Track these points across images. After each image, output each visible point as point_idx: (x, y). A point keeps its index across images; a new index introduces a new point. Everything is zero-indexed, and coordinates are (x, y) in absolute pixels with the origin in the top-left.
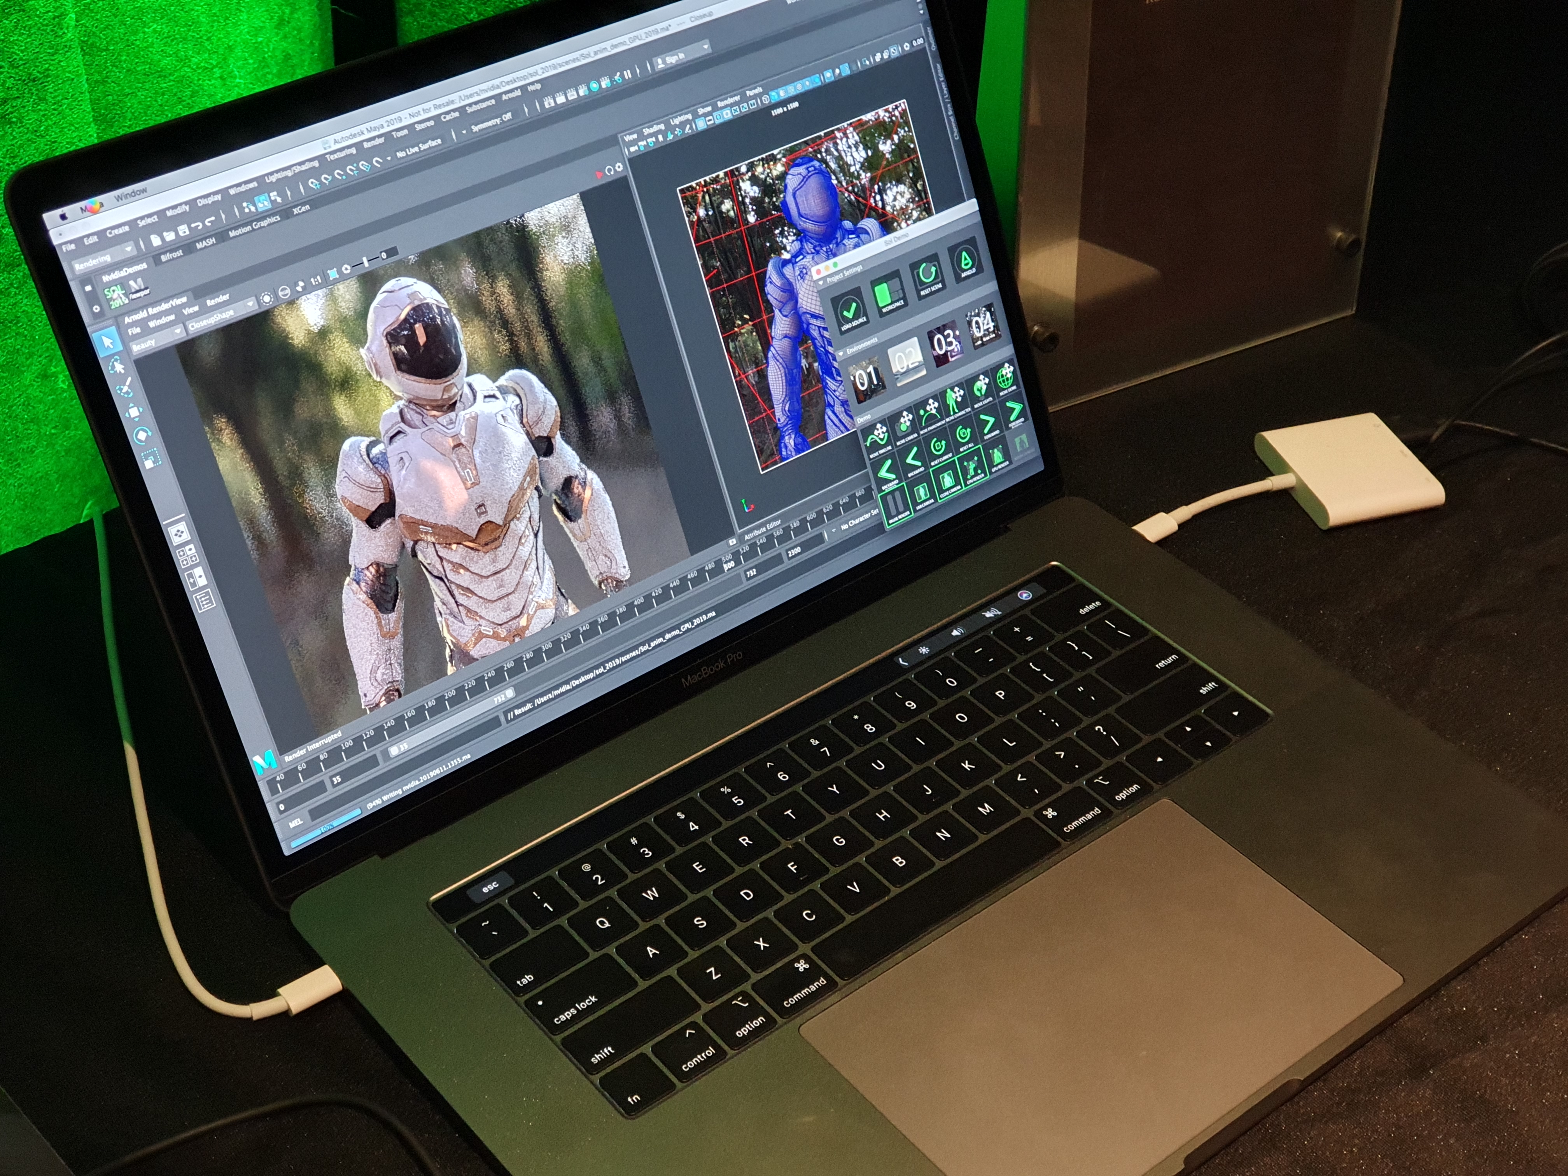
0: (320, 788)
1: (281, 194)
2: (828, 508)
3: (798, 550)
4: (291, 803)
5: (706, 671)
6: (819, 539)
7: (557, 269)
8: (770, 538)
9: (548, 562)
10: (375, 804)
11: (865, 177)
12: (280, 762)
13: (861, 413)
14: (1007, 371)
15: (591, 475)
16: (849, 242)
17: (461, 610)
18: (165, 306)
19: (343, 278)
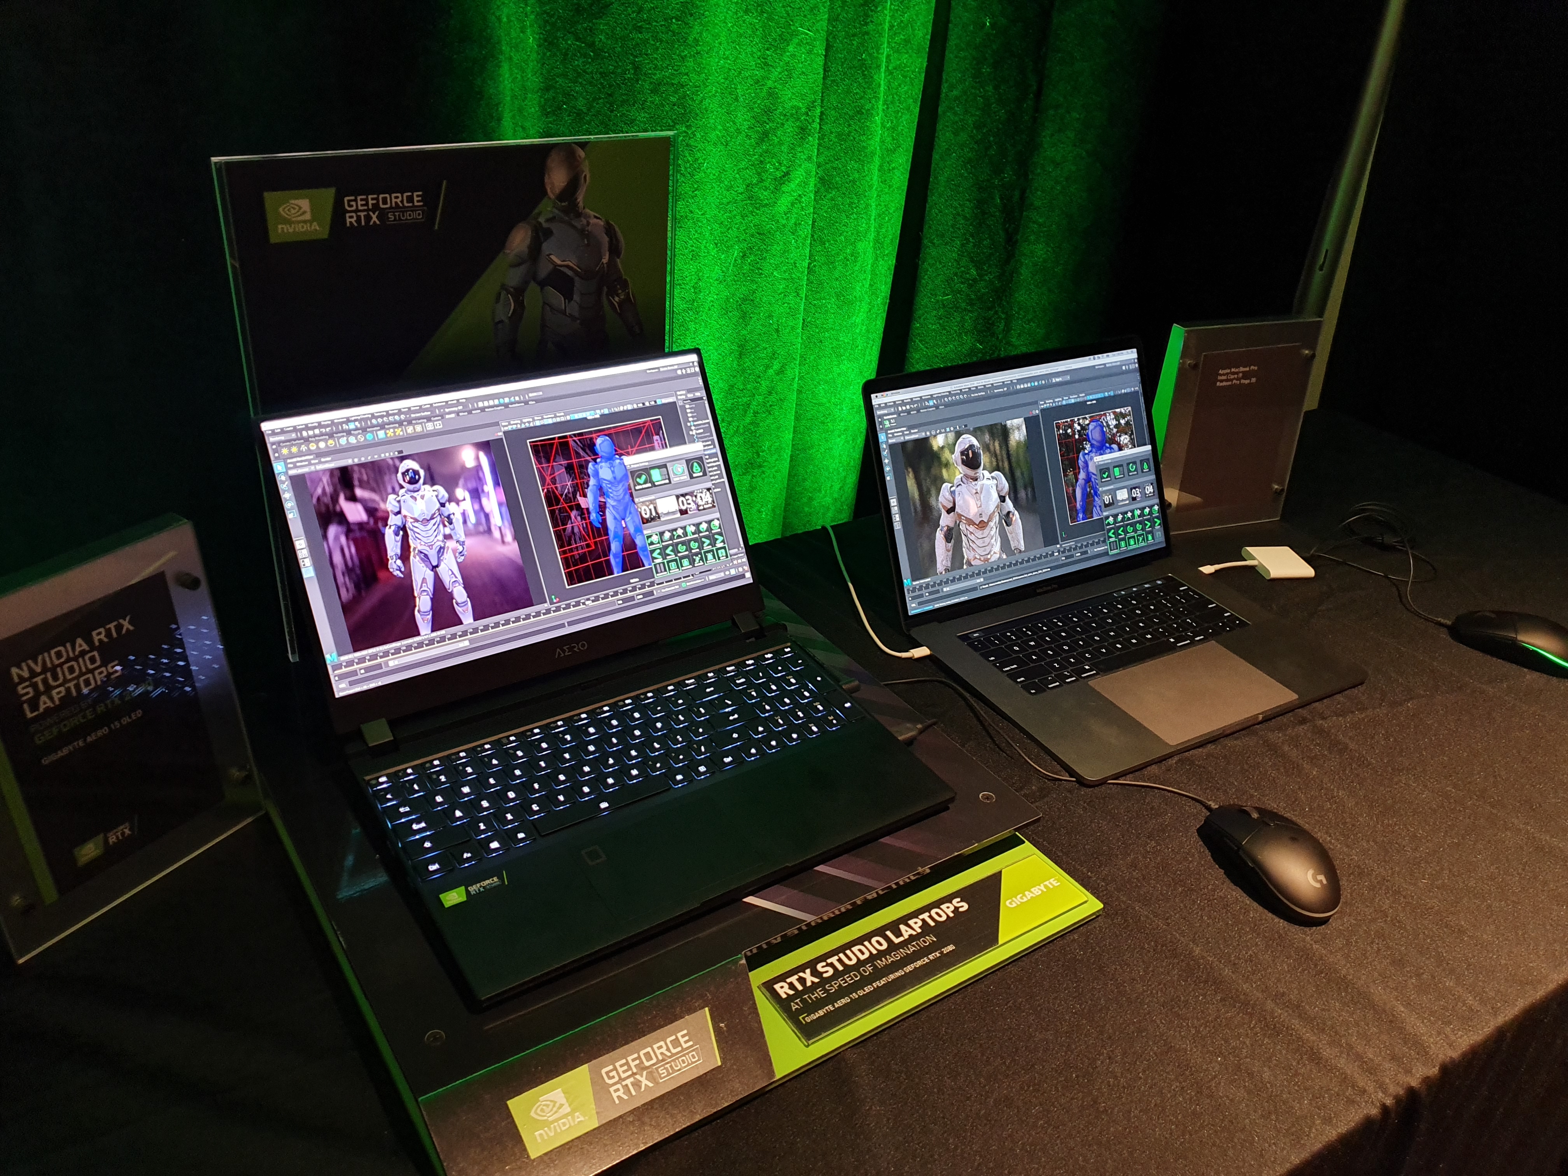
0: (921, 596)
1: (937, 401)
2: (1091, 542)
3: (1079, 554)
4: (914, 598)
5: (1045, 589)
6: (1086, 552)
7: (1014, 441)
8: (1071, 548)
9: (999, 539)
10: (937, 606)
11: (1115, 430)
12: (912, 584)
13: (1105, 511)
14: (1156, 508)
15: (1016, 513)
16: (1108, 450)
17: (970, 548)
18: (899, 430)
19: (951, 431)
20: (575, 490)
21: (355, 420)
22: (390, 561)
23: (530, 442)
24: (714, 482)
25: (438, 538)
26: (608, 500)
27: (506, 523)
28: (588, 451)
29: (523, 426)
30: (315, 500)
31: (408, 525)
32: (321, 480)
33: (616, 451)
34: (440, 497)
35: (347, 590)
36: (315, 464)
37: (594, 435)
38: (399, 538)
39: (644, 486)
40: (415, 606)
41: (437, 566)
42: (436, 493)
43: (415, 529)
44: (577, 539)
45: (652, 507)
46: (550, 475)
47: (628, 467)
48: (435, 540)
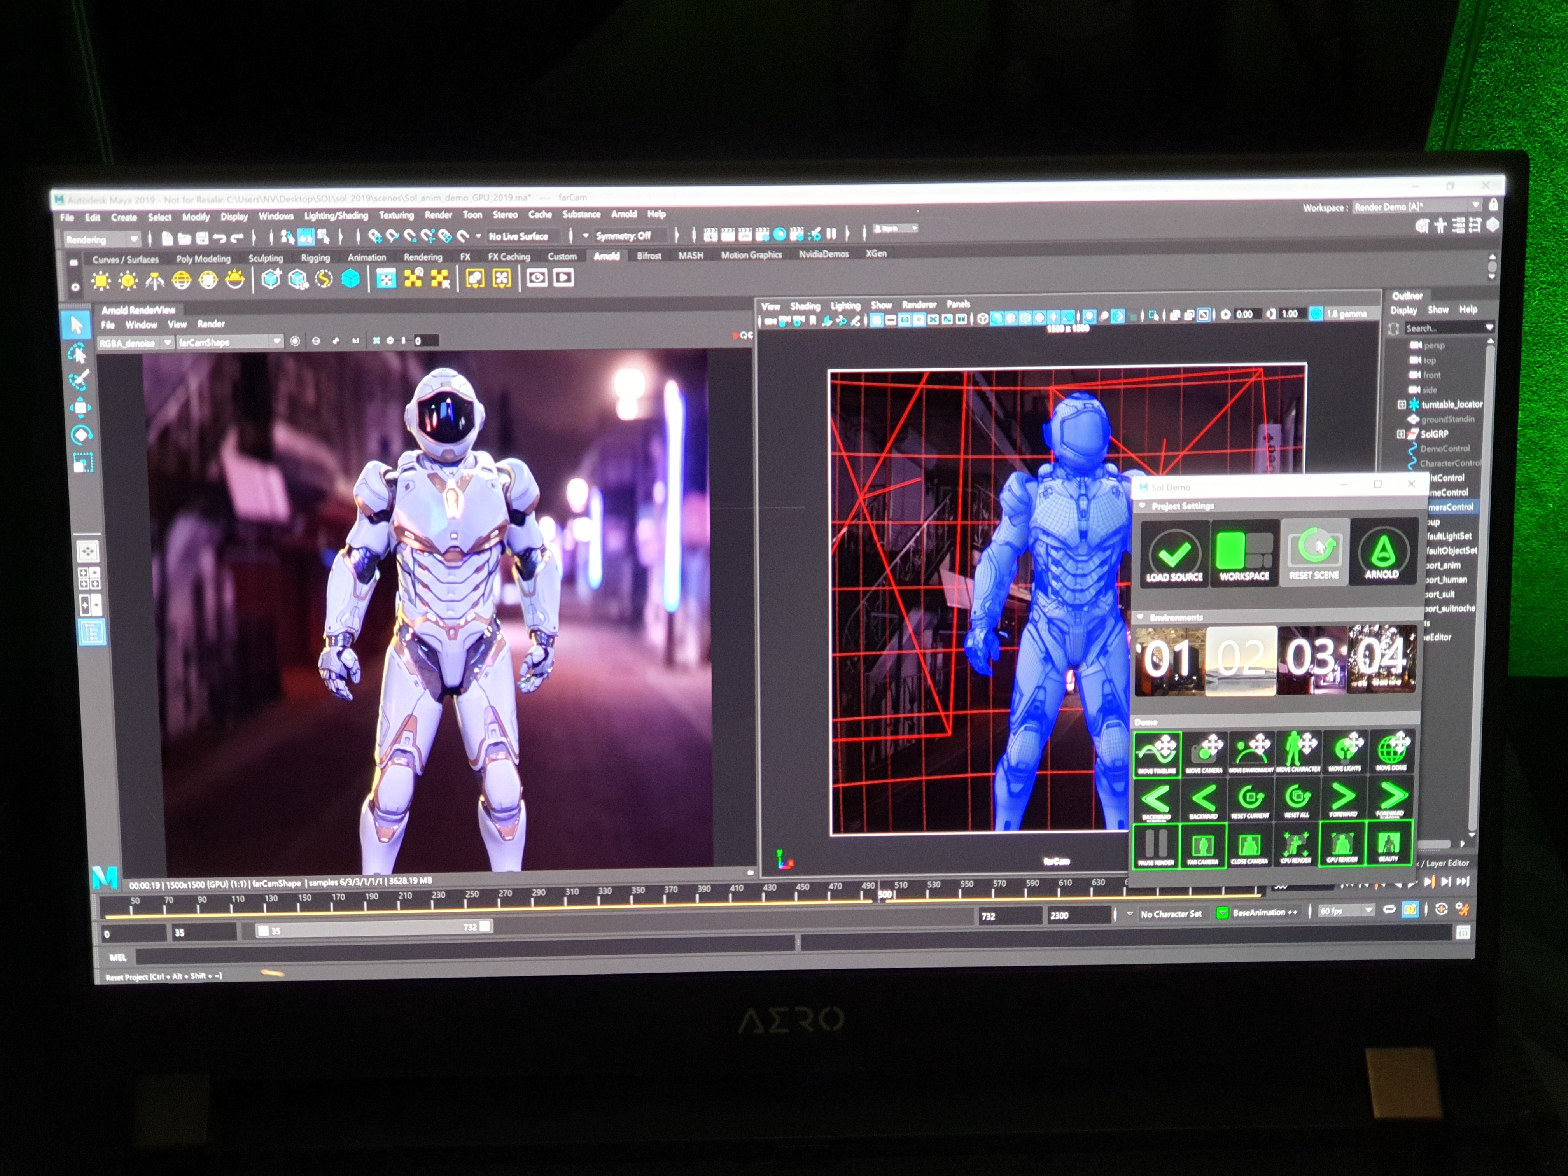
20: (938, 549)
21: (319, 224)
22: (326, 649)
23: (834, 376)
24: (1430, 609)
25: (478, 609)
26: (1041, 598)
27: (693, 607)
28: (1017, 434)
29: (827, 323)
30: (153, 436)
31: (405, 556)
32: (182, 380)
33: (1113, 448)
34: (514, 493)
35: (188, 704)
36: (176, 333)
37: (1052, 388)
38: (366, 589)
39: (1176, 577)
40: (369, 790)
41: (458, 690)
42: (505, 479)
43: (419, 572)
44: (905, 698)
45: (1183, 647)
46: (873, 487)
47: (1139, 508)
48: (470, 617)
